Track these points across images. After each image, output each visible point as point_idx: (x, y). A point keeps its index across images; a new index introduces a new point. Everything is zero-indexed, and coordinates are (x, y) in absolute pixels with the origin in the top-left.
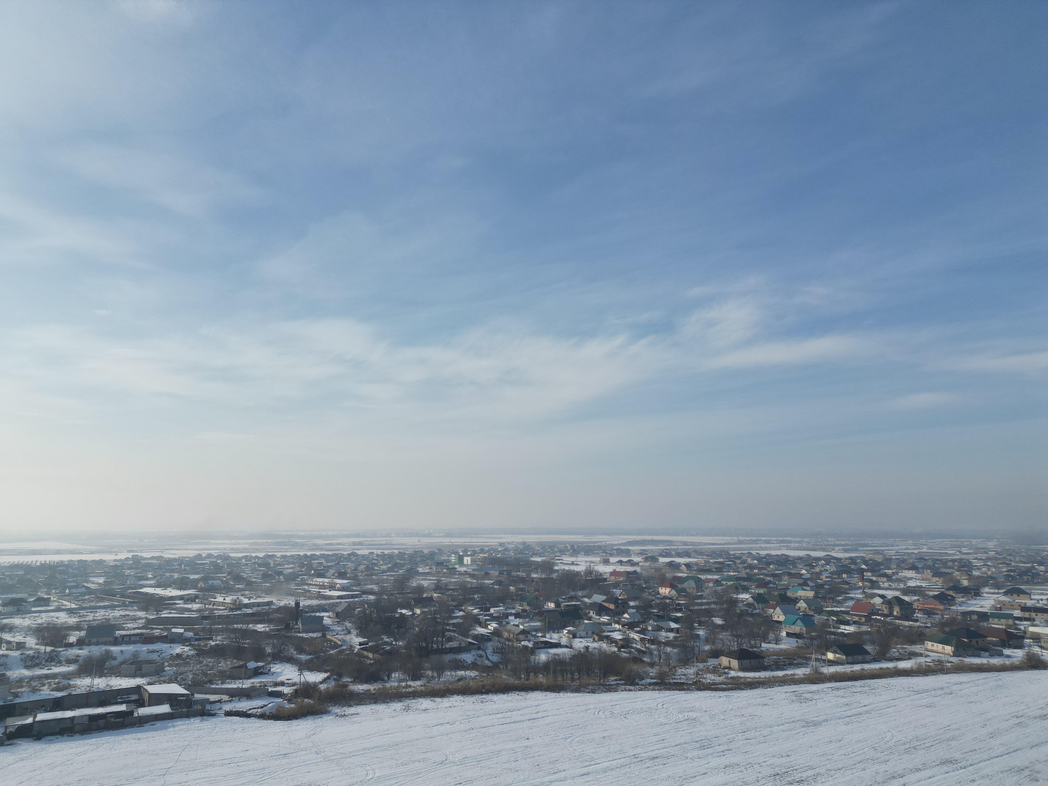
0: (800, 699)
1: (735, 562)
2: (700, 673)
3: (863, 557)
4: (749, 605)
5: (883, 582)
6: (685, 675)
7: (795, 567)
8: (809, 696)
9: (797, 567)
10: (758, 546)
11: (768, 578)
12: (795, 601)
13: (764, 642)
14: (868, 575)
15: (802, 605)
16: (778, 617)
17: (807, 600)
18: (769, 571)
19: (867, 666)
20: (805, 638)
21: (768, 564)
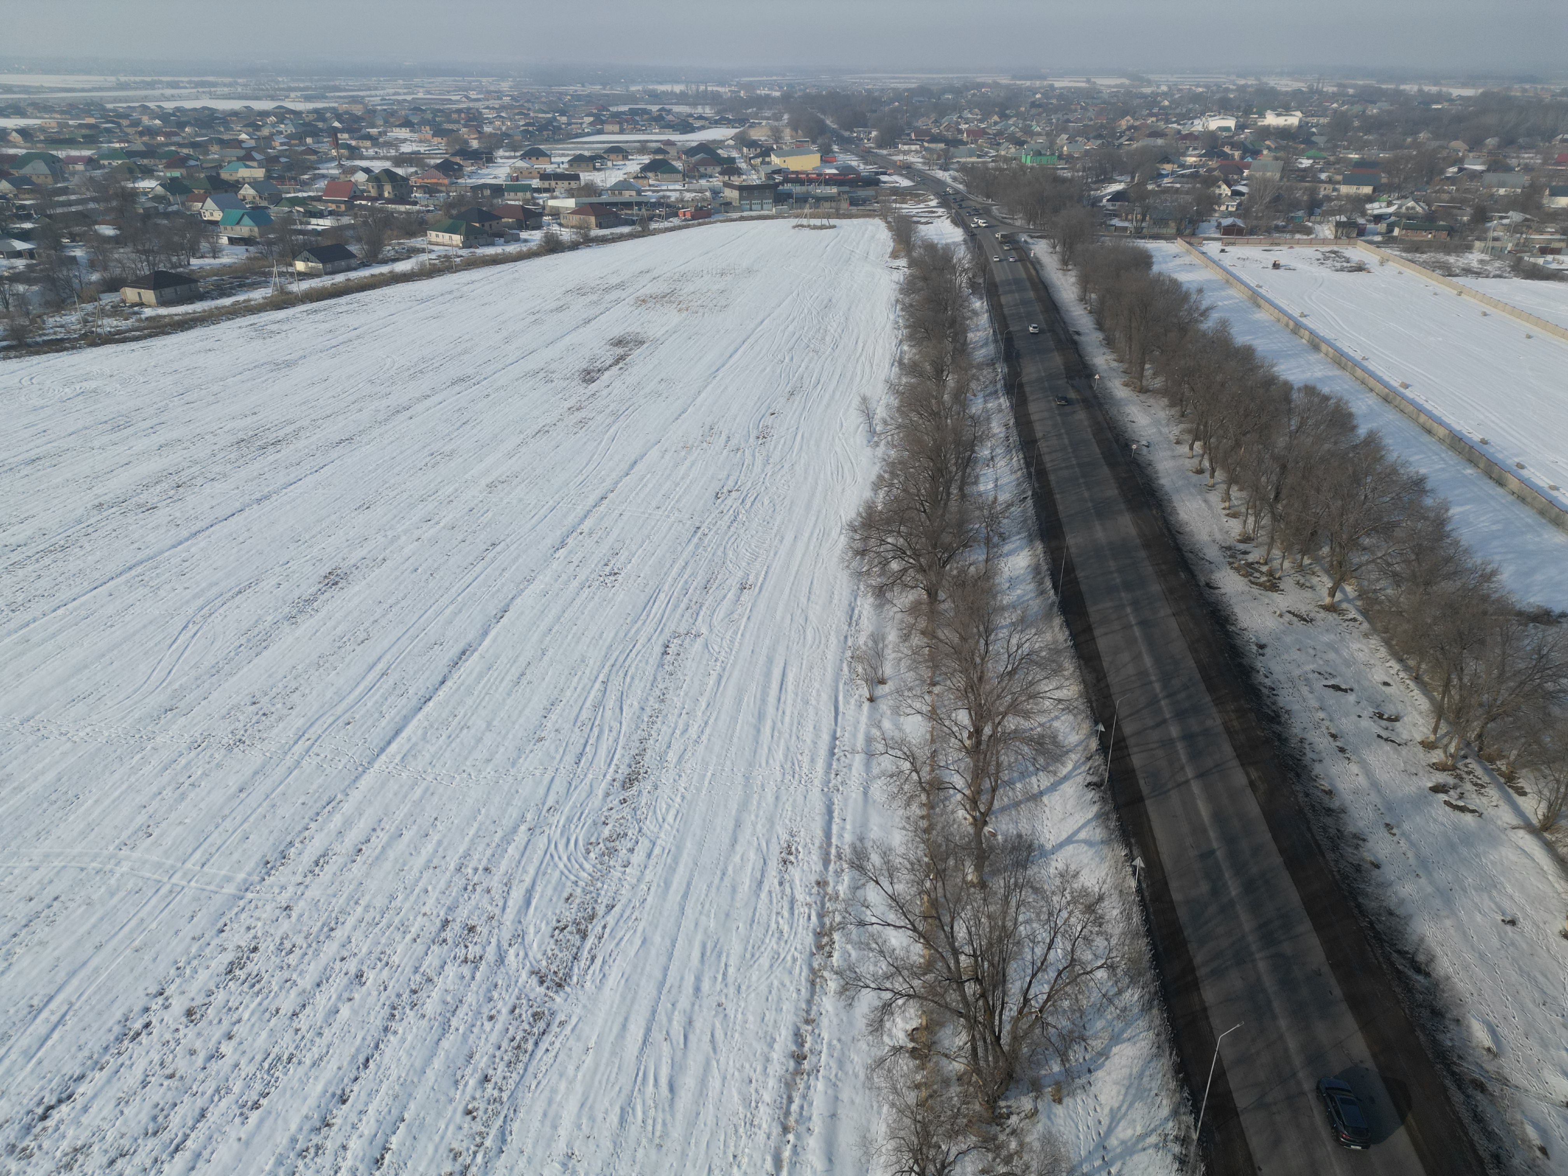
0: (262, 333)
1: (119, 125)
2: (90, 319)
3: (334, 108)
4: (158, 198)
5: (367, 148)
6: (62, 326)
7: (228, 129)
8: (274, 327)
9: (232, 129)
10: (157, 93)
11: (185, 151)
12: (236, 186)
13: (194, 256)
14: (344, 137)
15: (247, 191)
16: (212, 214)
17: (254, 184)
18: (184, 138)
19: (353, 275)
20: (258, 243)
21: (181, 125)
